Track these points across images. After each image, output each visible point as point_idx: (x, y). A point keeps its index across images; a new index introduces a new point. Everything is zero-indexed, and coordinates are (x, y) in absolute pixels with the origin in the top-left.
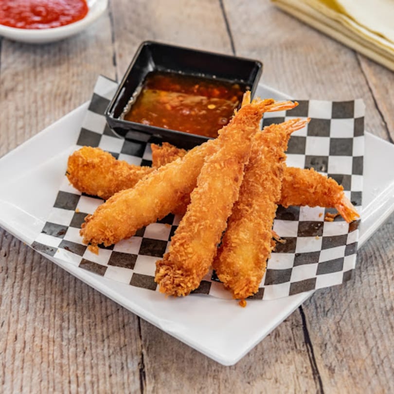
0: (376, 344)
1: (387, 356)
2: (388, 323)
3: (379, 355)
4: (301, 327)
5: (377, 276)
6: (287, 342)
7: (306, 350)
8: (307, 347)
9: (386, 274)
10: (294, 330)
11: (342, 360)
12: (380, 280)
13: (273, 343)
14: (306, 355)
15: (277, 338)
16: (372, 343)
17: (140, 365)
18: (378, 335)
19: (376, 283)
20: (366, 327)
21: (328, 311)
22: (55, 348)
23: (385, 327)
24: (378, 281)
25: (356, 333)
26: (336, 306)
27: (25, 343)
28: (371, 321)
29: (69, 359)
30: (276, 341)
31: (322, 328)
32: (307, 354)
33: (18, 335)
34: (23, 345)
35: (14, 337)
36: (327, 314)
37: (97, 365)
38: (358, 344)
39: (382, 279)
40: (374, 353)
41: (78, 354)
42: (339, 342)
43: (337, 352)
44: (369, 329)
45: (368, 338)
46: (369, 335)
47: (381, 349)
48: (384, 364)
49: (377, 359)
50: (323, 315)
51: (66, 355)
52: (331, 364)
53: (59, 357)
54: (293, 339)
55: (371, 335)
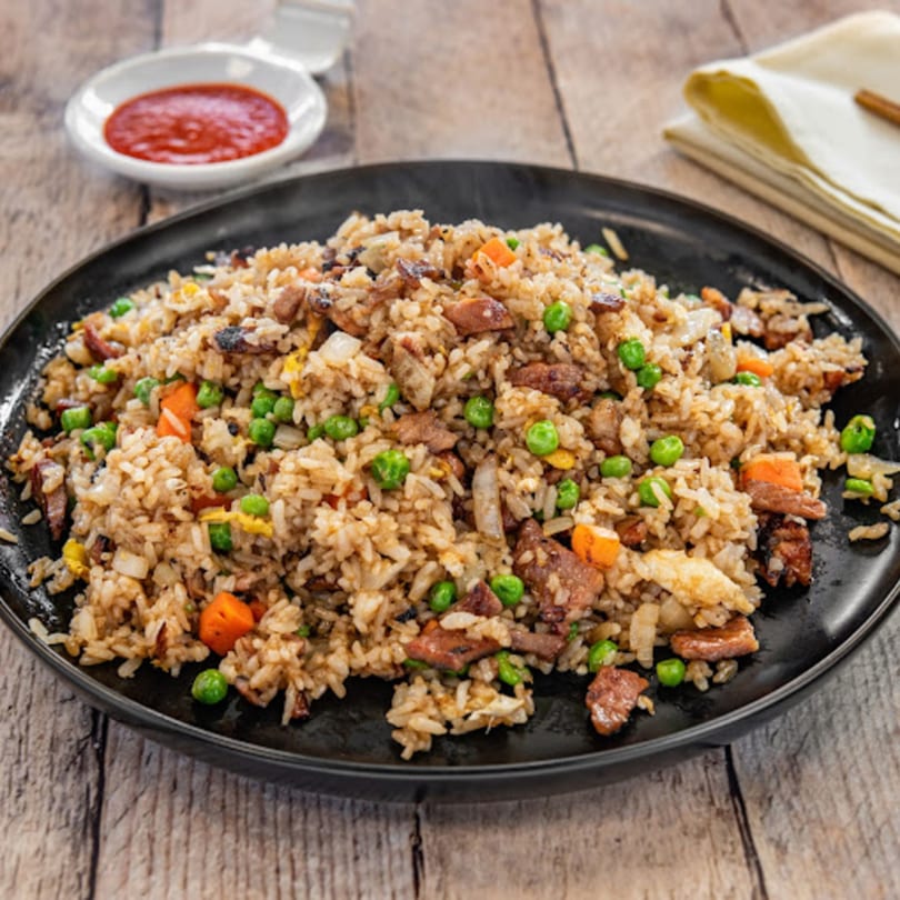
0: (867, 798)
1: (888, 821)
2: (889, 757)
3: (873, 820)
4: (723, 767)
5: (868, 669)
6: (695, 793)
7: (733, 810)
8: (734, 802)
9: (886, 663)
10: (710, 770)
11: (801, 830)
12: (874, 675)
13: (668, 796)
14: (731, 819)
15: (678, 788)
16: (859, 796)
17: (413, 838)
18: (870, 781)
19: (866, 682)
20: (848, 766)
21: (775, 734)
22: (250, 804)
23: (885, 765)
24: (870, 678)
25: (829, 777)
26: (791, 724)
27: (191, 794)
28: (857, 753)
29: (276, 827)
30: (675, 792)
31: (764, 766)
32: (734, 817)
33: (179, 779)
34: (188, 800)
35: (171, 784)
36: (772, 740)
37: (330, 837)
38: (832, 799)
39: (878, 672)
40: (862, 815)
41: (294, 817)
42: (796, 793)
43: (792, 813)
44: (853, 770)
45: (851, 786)
46: (854, 781)
47: (876, 806)
48: (882, 838)
49: (868, 827)
50: (765, 742)
51: (271, 818)
52: (780, 836)
53: (257, 822)
54: (706, 789)
55: (857, 780)
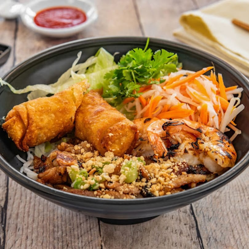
0: (240, 237)
1: (246, 244)
2: (246, 224)
3: (241, 244)
4: (195, 228)
5: (239, 197)
6: (187, 237)
7: (198, 242)
8: (199, 239)
9: (244, 195)
10: (191, 230)
12: (241, 199)
13: (178, 237)
14: (198, 244)
15: (181, 235)
16: (237, 236)
18: (240, 232)
19: (239, 201)
20: (234, 227)
21: (211, 218)
23: (244, 227)
24: (240, 200)
25: (228, 231)
26: (216, 215)
27: (32, 240)
28: (236, 223)
30: (181, 236)
31: (208, 228)
32: (199, 244)
33: (28, 235)
34: (31, 242)
35: (26, 237)
36: (210, 220)
38: (229, 238)
39: (242, 198)
40: (238, 242)
41: (64, 247)
43: (217, 242)
44: (235, 229)
45: (235, 234)
46: (235, 232)
47: (242, 240)
49: (240, 246)
50: (208, 221)
51: (57, 247)
54: (190, 235)
55: (236, 232)
